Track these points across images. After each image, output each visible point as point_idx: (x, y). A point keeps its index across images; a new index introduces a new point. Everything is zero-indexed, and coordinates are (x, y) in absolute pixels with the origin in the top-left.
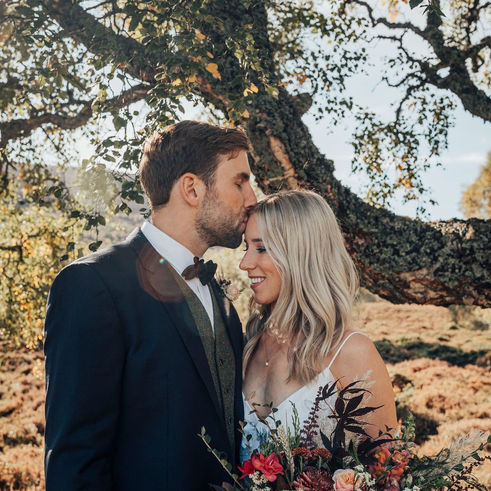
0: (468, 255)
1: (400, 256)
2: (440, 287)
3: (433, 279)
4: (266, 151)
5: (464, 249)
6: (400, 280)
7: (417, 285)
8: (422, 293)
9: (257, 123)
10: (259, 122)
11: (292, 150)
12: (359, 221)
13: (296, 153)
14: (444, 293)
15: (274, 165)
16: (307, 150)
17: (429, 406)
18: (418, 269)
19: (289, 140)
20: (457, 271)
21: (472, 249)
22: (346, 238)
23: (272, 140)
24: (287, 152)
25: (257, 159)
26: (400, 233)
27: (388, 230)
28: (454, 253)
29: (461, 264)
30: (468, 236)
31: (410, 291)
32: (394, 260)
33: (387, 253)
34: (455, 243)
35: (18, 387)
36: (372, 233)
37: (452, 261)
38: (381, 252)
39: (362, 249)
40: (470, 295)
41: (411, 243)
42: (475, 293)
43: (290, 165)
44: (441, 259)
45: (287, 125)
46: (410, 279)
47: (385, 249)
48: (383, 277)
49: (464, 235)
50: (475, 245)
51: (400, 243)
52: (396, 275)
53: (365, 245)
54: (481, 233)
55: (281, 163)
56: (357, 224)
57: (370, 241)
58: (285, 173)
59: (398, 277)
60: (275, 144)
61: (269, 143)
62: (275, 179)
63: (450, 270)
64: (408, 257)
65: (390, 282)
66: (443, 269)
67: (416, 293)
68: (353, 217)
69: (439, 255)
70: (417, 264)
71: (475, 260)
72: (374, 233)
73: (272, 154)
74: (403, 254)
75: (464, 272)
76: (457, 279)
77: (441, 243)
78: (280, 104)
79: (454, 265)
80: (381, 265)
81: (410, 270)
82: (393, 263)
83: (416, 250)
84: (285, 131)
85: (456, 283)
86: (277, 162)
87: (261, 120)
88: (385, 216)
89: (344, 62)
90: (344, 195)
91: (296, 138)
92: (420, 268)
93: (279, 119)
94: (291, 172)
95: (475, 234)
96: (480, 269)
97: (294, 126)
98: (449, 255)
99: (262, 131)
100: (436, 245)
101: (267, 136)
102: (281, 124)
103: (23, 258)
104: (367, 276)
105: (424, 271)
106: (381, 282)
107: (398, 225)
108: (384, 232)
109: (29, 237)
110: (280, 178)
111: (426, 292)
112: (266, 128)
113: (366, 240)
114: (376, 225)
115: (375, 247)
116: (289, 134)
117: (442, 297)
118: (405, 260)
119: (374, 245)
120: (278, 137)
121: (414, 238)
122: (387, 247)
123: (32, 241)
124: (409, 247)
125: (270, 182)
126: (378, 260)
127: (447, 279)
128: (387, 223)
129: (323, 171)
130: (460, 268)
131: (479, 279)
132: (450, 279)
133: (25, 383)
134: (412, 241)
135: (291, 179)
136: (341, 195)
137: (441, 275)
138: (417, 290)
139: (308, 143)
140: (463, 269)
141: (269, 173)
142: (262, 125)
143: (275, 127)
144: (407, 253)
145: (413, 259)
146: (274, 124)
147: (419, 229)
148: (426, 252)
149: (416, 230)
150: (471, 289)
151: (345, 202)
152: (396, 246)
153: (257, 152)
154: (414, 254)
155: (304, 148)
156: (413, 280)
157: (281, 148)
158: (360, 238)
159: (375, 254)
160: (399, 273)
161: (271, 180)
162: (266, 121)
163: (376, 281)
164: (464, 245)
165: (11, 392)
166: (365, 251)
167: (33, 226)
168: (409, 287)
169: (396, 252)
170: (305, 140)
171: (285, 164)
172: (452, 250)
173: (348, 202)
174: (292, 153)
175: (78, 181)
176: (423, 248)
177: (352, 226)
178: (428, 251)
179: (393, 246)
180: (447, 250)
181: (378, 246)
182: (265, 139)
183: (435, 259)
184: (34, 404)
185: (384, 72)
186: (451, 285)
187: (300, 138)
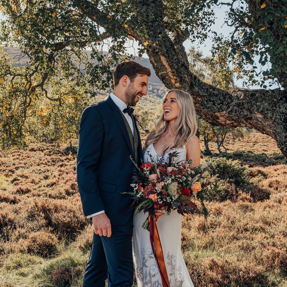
0: (242, 105)
1: (215, 106)
2: (231, 119)
3: (228, 116)
4: (159, 61)
5: (240, 103)
6: (215, 116)
7: (222, 118)
8: (224, 121)
9: (155, 50)
10: (156, 49)
11: (170, 61)
12: (199, 90)
13: (171, 62)
14: (233, 122)
15: (162, 67)
16: (177, 60)
17: (270, 186)
18: (222, 111)
19: (169, 57)
20: (237, 112)
21: (243, 103)
22: (193, 98)
23: (161, 56)
24: (167, 62)
25: (155, 64)
26: (217, 95)
27: (212, 94)
28: (236, 104)
29: (239, 109)
30: (241, 98)
31: (219, 121)
32: (213, 107)
33: (210, 104)
34: (237, 100)
35: (56, 173)
36: (204, 96)
37: (235, 108)
38: (208, 104)
39: (200, 102)
40: (243, 123)
41: (220, 100)
42: (245, 122)
43: (169, 67)
44: (231, 107)
45: (168, 50)
46: (219, 115)
47: (210, 103)
48: (209, 114)
49: (240, 97)
50: (244, 101)
51: (216, 100)
52: (214, 114)
53: (201, 101)
54: (246, 96)
55: (165, 66)
56: (198, 92)
57: (203, 99)
58: (167, 70)
59: (215, 115)
60: (163, 58)
61: (160, 58)
62: (163, 73)
63: (234, 112)
64: (218, 106)
65: (211, 117)
66: (231, 111)
67: (222, 121)
68: (196, 89)
69: (230, 106)
70: (222, 109)
71: (244, 108)
72: (206, 95)
73: (161, 62)
74: (217, 105)
75: (240, 113)
76: (237, 116)
77: (232, 100)
78: (165, 41)
79: (236, 109)
80: (207, 109)
81: (219, 112)
82: (212, 109)
83: (222, 103)
84: (167, 53)
85: (237, 117)
86: (163, 66)
87: (157, 49)
88: (211, 88)
89: (203, 16)
90: (194, 79)
91: (172, 55)
92: (223, 111)
93: (164, 48)
94: (170, 70)
95: (244, 97)
96: (246, 111)
97: (171, 50)
98: (234, 105)
99: (157, 53)
100: (229, 101)
101: (159, 55)
102: (165, 50)
103: (61, 104)
104: (202, 114)
105: (224, 112)
106: (208, 116)
107: (216, 92)
108: (210, 95)
109: (64, 94)
110: (165, 72)
111: (226, 121)
112: (159, 52)
113: (201, 98)
114: (207, 92)
115: (205, 102)
116: (168, 54)
117: (232, 123)
118: (217, 108)
119: (205, 101)
120: (164, 55)
121: (222, 98)
122: (210, 102)
123: (65, 96)
124: (219, 102)
125: (161, 74)
126: (206, 107)
127: (233, 116)
128: (212, 91)
129: (184, 69)
130: (239, 111)
131: (246, 116)
132: (234, 116)
133: (60, 171)
134: (221, 99)
135: (170, 73)
136: (192, 79)
137: (231, 114)
138: (222, 120)
139: (177, 57)
140: (240, 111)
141: (160, 70)
142: (157, 50)
143: (163, 51)
144: (218, 104)
145: (220, 107)
146: (162, 50)
147: (224, 94)
148: (225, 104)
149: (223, 94)
150: (243, 120)
151: (194, 82)
152: (215, 101)
153: (155, 61)
154: (221, 105)
155: (175, 60)
156: (220, 116)
157: (165, 60)
158: (199, 98)
159: (205, 105)
160: (214, 113)
161: (162, 73)
162: (159, 49)
163: (206, 116)
164: (240, 101)
165: (53, 175)
166: (201, 103)
167: (66, 89)
168: (219, 119)
169: (214, 104)
170: (176, 56)
171: (167, 66)
172: (235, 103)
173: (195, 82)
174: (170, 62)
175: (86, 69)
176: (224, 102)
177: (196, 93)
178: (227, 103)
179: (213, 101)
180: (233, 103)
181: (207, 101)
182: (158, 56)
183: (229, 107)
184: (65, 181)
185: (226, 19)
186: (235, 118)
187: (174, 55)
